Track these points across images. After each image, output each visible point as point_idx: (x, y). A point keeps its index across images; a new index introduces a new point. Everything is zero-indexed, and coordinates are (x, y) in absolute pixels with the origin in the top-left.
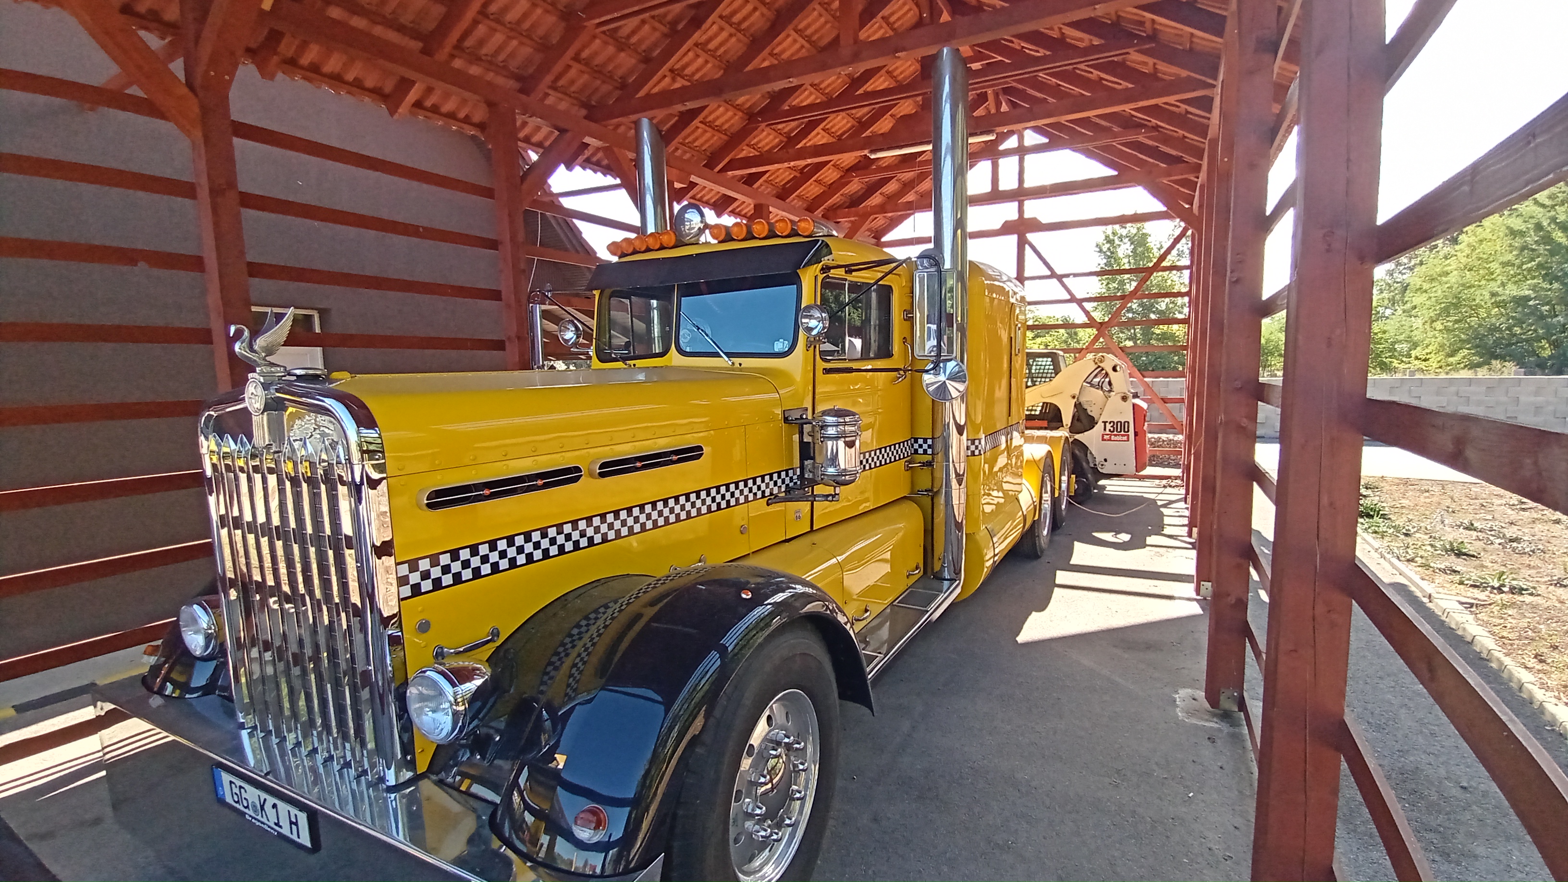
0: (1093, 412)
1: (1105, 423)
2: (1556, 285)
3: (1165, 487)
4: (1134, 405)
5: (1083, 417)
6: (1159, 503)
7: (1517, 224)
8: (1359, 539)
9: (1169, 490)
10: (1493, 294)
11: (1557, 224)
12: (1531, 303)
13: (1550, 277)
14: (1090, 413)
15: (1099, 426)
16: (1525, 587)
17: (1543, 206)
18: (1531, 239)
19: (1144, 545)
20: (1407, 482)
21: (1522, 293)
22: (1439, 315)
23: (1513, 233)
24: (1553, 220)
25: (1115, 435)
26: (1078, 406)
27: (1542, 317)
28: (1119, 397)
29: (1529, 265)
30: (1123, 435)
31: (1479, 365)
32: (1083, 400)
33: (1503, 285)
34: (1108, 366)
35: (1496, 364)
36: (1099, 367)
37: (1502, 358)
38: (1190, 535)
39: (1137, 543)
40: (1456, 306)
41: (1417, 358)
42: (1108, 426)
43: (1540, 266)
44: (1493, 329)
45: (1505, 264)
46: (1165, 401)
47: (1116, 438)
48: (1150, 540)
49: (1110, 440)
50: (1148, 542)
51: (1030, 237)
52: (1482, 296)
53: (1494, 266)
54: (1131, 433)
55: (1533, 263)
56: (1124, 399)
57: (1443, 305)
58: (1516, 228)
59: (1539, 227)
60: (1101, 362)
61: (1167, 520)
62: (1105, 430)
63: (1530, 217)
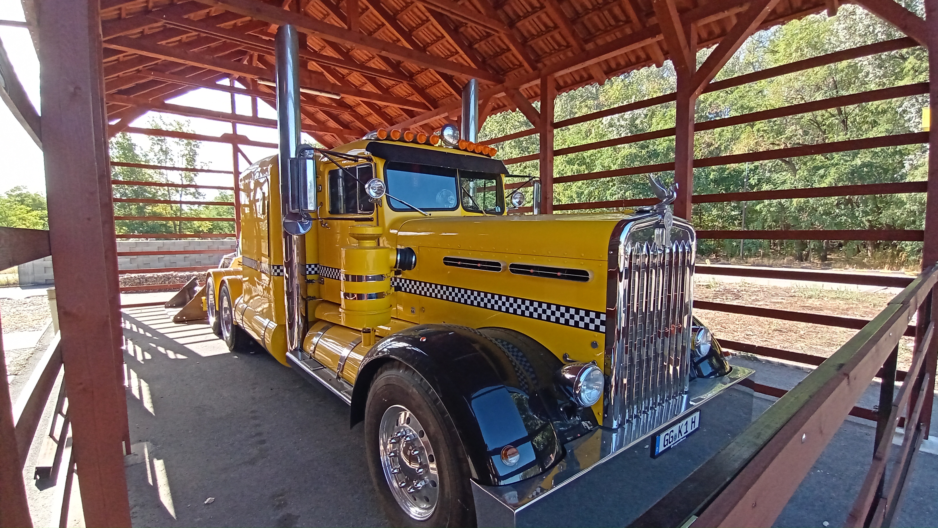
51: (241, 146)
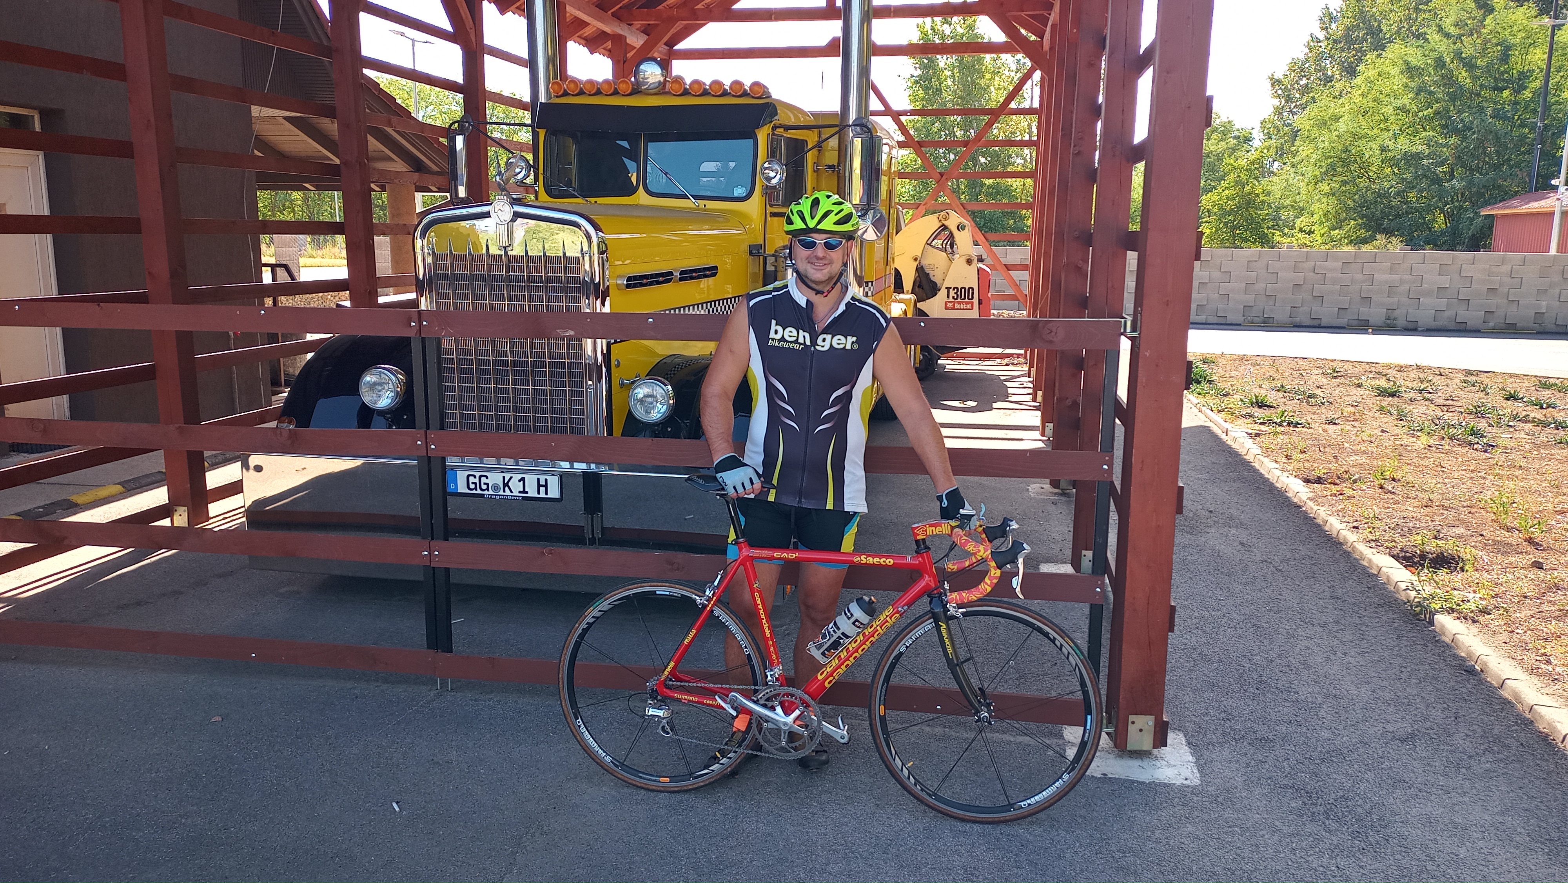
0: (936, 277)
1: (948, 289)
2: (1453, 140)
3: (1007, 365)
4: (979, 270)
5: (924, 283)
6: (1002, 378)
7: (1415, 56)
8: (1185, 401)
9: (1011, 367)
10: (1383, 149)
11: (1461, 59)
12: (1425, 162)
13: (1448, 129)
14: (933, 279)
15: (943, 293)
16: (1300, 422)
17: (1447, 35)
18: (1431, 78)
19: (991, 409)
20: (1243, 358)
21: (1414, 149)
22: (1326, 173)
23: (1410, 70)
24: (1458, 55)
25: (959, 303)
26: (920, 270)
27: (1437, 181)
28: (964, 259)
29: (1425, 113)
30: (967, 303)
31: (1365, 241)
32: (924, 263)
33: (1395, 137)
34: (952, 223)
35: (1381, 239)
36: (943, 225)
37: (1389, 232)
38: (1034, 400)
39: (985, 406)
40: (1345, 163)
41: (1301, 230)
42: (952, 293)
43: (1437, 113)
44: (1383, 195)
45: (1403, 109)
46: (1008, 267)
47: (962, 306)
48: (995, 405)
49: (953, 308)
50: (994, 407)
52: (1371, 151)
53: (1389, 110)
54: (976, 301)
55: (1430, 110)
56: (969, 262)
57: (1329, 161)
58: (1414, 62)
59: (1440, 63)
60: (946, 219)
61: (1010, 391)
62: (948, 297)
63: (1431, 50)
